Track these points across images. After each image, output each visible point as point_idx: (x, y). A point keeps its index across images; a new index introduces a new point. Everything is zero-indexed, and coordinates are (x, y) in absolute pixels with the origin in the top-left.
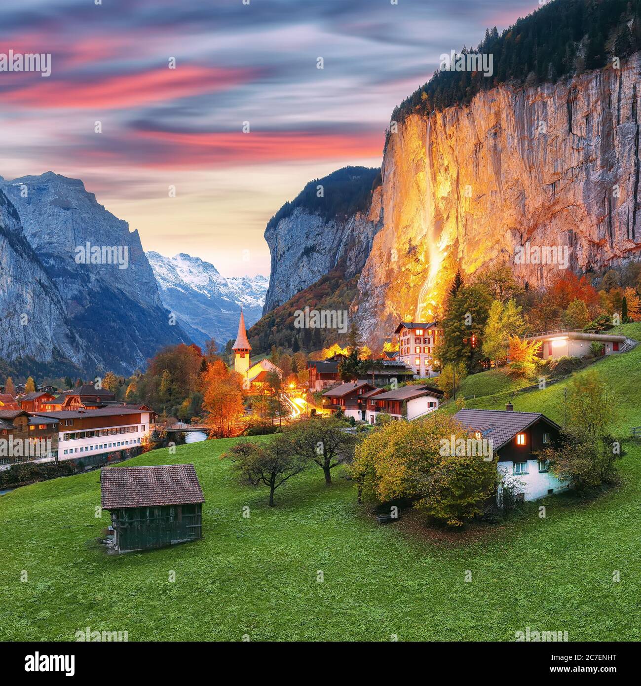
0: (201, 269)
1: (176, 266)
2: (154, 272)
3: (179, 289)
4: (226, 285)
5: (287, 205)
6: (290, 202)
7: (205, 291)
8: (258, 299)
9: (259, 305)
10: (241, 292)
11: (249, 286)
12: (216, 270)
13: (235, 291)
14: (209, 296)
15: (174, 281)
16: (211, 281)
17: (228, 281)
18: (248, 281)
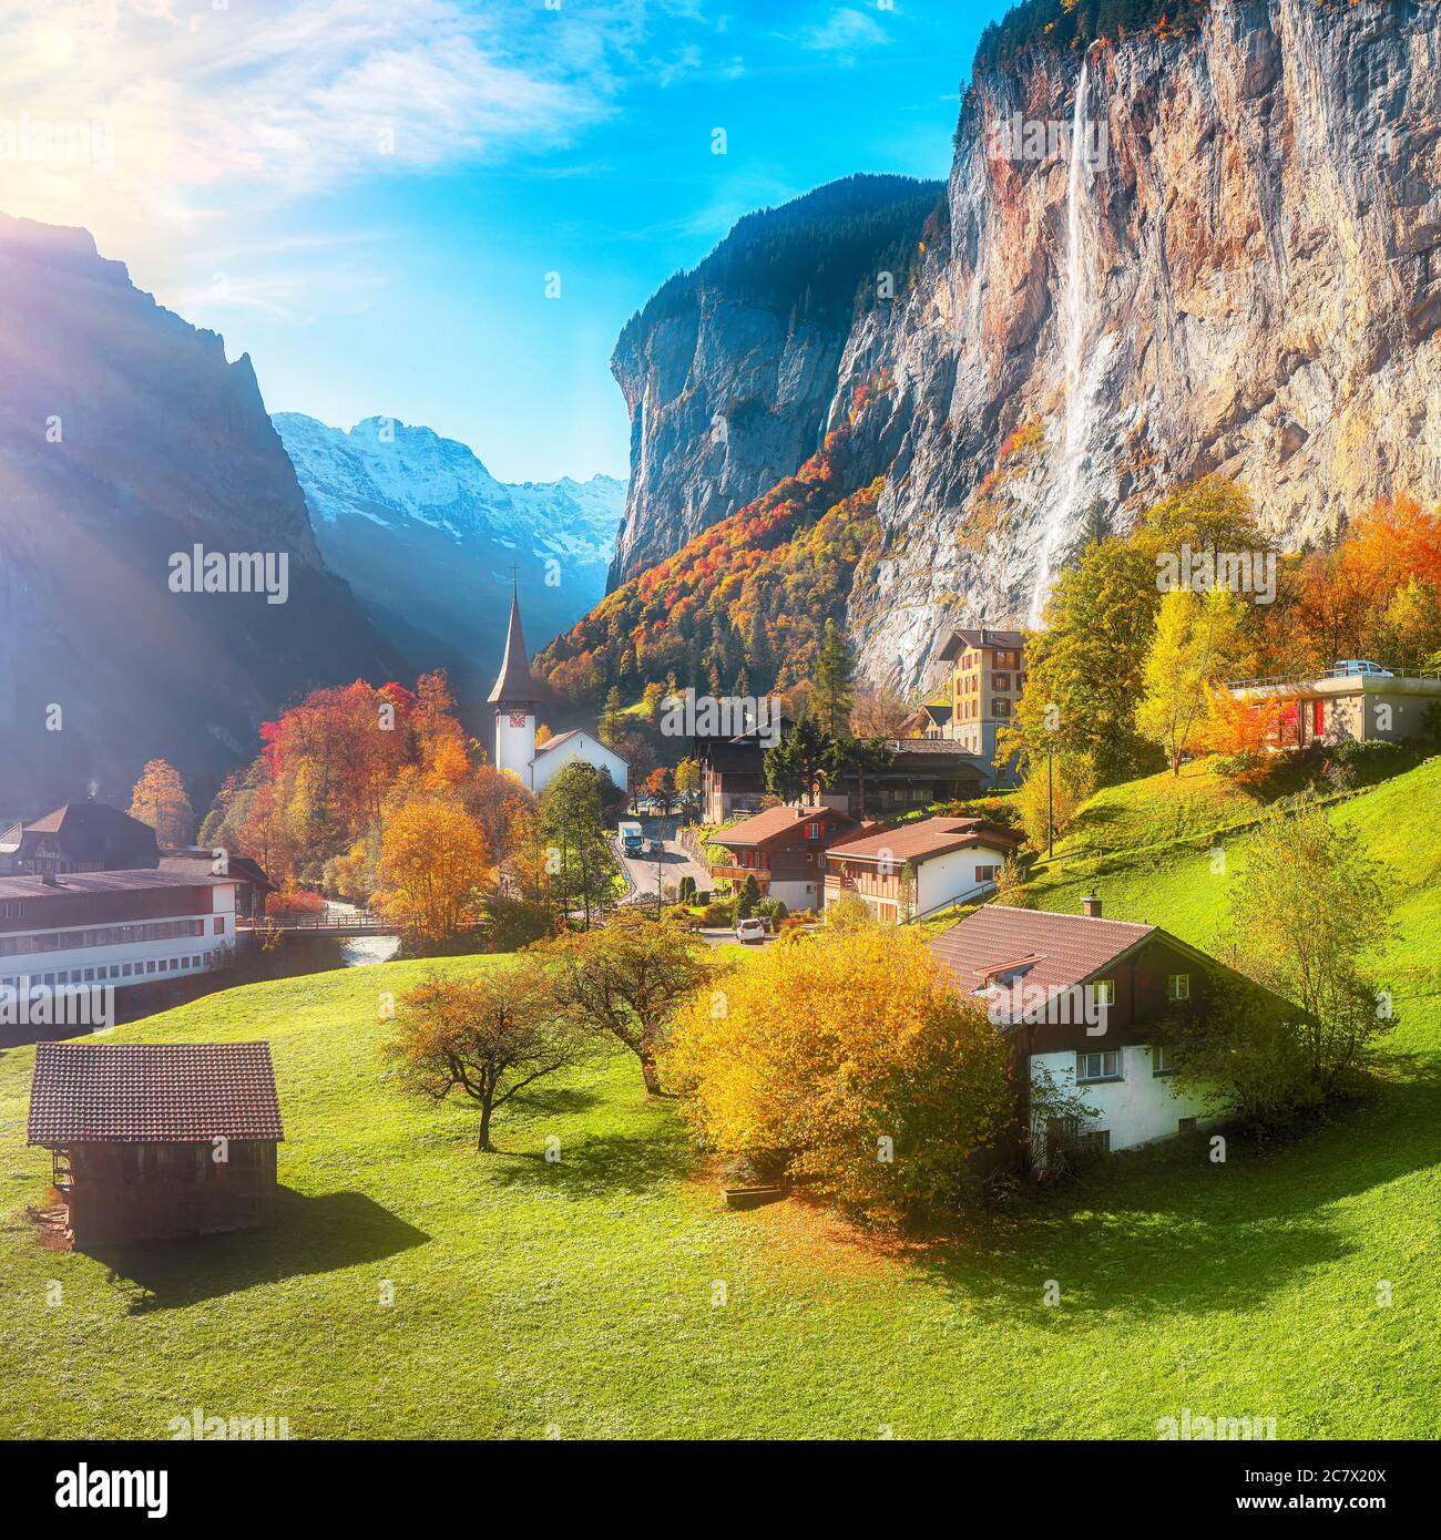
0: (435, 458)
1: (363, 453)
2: (299, 470)
3: (373, 517)
4: (506, 504)
5: (678, 280)
6: (687, 273)
7: (446, 523)
8: (597, 543)
9: (601, 561)
10: (550, 525)
11: (574, 508)
12: (478, 462)
13: (532, 522)
14: (458, 534)
15: (356, 494)
16: (463, 494)
17: (511, 491)
18: (569, 493)
